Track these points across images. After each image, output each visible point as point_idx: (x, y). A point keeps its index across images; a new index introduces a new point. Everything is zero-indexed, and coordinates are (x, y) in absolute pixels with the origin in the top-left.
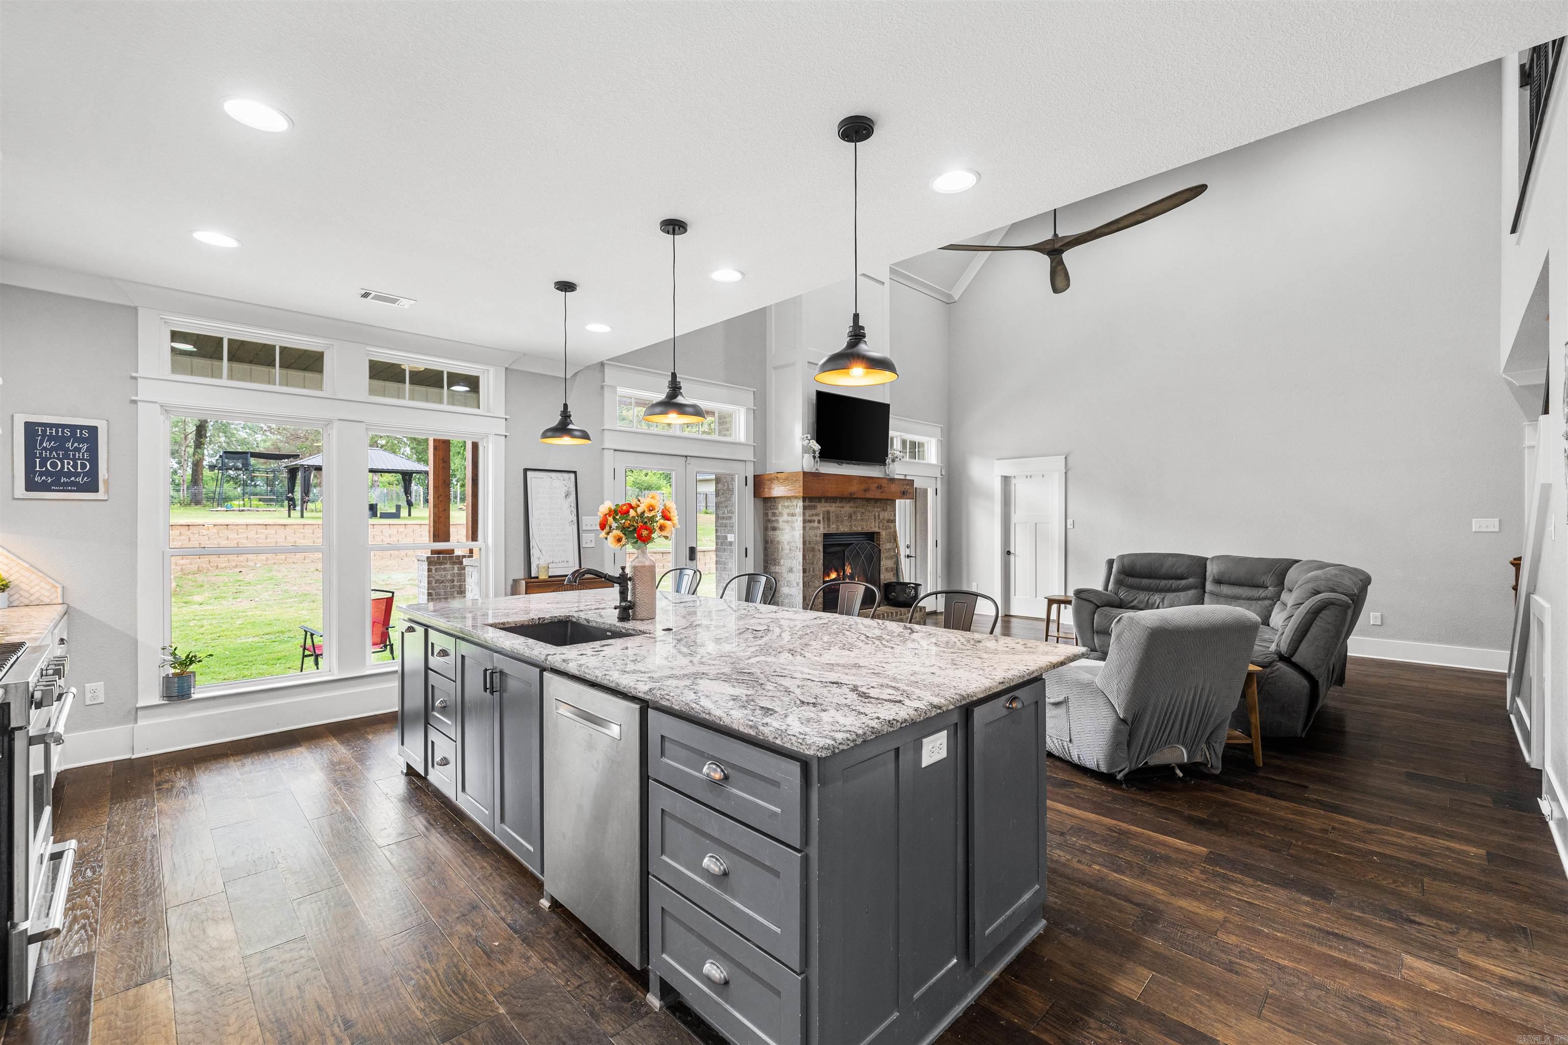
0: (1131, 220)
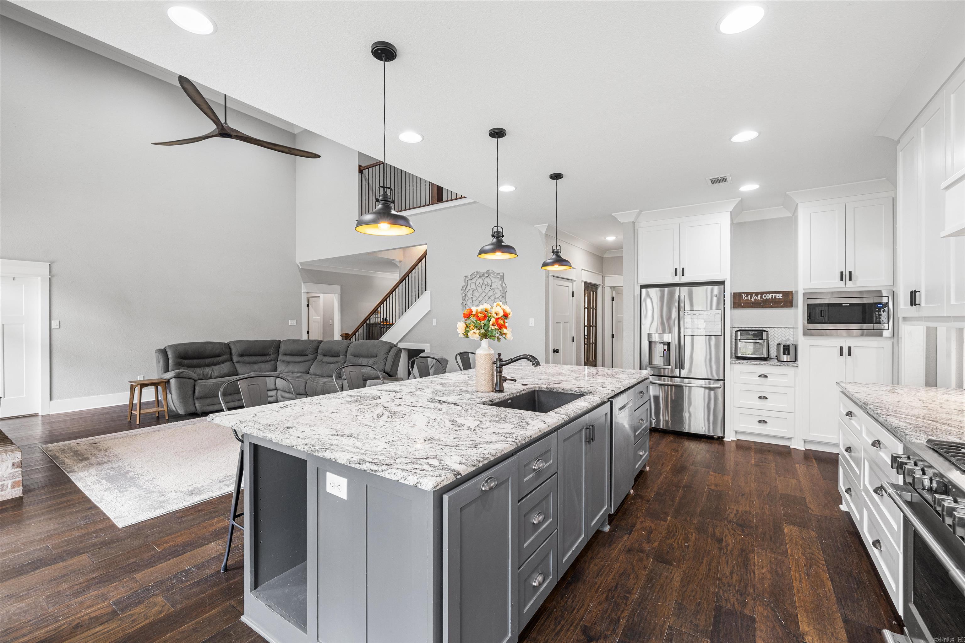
0: (270, 146)
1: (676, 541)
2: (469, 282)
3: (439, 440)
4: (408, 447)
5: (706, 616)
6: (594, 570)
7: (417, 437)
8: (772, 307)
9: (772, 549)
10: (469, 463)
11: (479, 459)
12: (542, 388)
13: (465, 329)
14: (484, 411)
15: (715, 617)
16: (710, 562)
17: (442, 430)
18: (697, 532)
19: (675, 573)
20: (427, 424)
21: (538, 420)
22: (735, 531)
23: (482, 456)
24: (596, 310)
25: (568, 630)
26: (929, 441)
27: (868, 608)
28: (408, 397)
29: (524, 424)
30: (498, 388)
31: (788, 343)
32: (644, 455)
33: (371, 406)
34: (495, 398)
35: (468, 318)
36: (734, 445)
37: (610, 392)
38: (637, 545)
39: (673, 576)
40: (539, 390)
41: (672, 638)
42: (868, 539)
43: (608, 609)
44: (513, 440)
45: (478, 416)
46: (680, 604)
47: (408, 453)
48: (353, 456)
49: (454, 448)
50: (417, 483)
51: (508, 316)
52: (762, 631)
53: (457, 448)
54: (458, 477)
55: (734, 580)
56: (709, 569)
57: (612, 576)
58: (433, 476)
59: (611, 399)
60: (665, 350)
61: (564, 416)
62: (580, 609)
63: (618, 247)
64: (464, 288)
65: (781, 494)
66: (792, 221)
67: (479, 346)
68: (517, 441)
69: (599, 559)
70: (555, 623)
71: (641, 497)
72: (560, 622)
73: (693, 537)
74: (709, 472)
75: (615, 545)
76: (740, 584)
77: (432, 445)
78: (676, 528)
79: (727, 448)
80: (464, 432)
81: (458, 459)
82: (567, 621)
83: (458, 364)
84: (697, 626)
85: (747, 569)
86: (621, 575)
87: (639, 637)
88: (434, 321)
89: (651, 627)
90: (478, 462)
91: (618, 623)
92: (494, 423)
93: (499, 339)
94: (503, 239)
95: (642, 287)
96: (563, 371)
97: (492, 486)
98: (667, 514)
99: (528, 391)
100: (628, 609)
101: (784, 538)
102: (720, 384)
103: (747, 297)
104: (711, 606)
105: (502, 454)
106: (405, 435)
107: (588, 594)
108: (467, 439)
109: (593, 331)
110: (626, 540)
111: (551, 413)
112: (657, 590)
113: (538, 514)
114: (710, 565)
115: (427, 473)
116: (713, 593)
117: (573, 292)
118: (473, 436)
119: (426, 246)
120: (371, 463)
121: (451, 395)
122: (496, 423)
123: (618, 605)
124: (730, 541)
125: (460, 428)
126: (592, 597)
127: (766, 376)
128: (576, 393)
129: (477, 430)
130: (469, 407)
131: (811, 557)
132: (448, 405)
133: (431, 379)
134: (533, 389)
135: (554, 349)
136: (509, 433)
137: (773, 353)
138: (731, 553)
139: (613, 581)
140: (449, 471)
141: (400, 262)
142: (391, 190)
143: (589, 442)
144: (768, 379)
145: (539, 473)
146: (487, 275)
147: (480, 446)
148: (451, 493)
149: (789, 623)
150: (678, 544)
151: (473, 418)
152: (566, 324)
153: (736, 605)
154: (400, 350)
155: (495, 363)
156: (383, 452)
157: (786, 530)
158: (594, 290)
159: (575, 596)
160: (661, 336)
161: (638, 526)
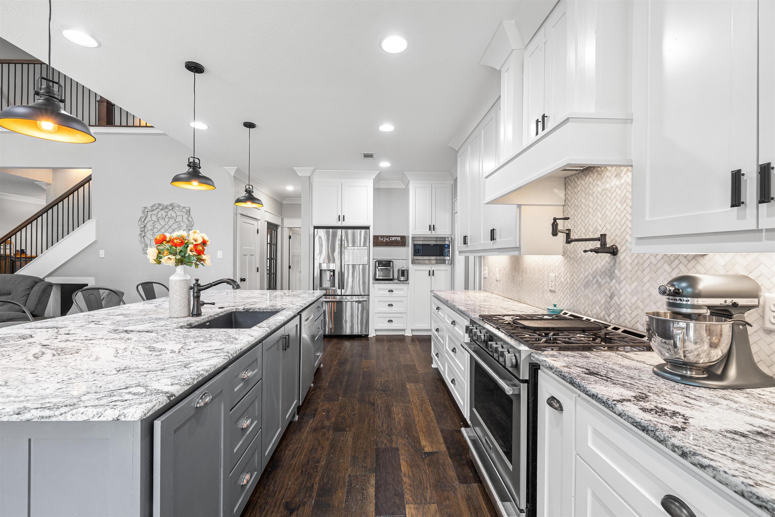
1: (347, 413)
2: (149, 213)
3: (138, 368)
4: (95, 382)
5: (371, 458)
6: (289, 454)
7: (105, 370)
8: (395, 246)
9: (403, 401)
10: (183, 383)
11: (193, 377)
12: (239, 309)
13: (158, 255)
14: (185, 334)
15: (377, 456)
16: (369, 420)
17: (138, 357)
18: (359, 403)
19: (348, 436)
20: (116, 355)
21: (244, 335)
22: (381, 395)
23: (196, 373)
24: (276, 246)
25: (273, 512)
26: (480, 316)
27: (450, 419)
28: (79, 331)
29: (231, 339)
30: (195, 312)
31: (403, 269)
32: (320, 355)
33: (20, 346)
34: (194, 321)
35: (160, 243)
36: (374, 339)
37: (299, 307)
38: (320, 424)
39: (347, 438)
40: (236, 311)
41: (351, 483)
42: (448, 380)
43: (303, 481)
44: (225, 354)
45: (180, 339)
46: (354, 456)
47: (98, 388)
48: (4, 407)
49: (160, 372)
50: (118, 416)
51: (206, 243)
52: (403, 455)
53: (164, 371)
54: (172, 399)
55: (384, 428)
56: (369, 426)
57: (304, 454)
58: (141, 403)
59: (299, 313)
60: (331, 276)
61: (267, 329)
62: (281, 490)
63: (296, 196)
64: (143, 220)
65: (403, 365)
66: (406, 191)
67: (174, 272)
68: (230, 355)
69: (292, 444)
70: (260, 512)
71: (319, 388)
72: (264, 509)
73: (357, 407)
74: (362, 360)
75: (304, 429)
76: (388, 429)
77: (129, 373)
78: (346, 404)
79: (370, 342)
80: (167, 356)
81: (169, 381)
82: (271, 505)
83: (140, 295)
84: (366, 467)
85: (390, 418)
86: (311, 451)
87: (329, 492)
88: (102, 253)
89: (337, 481)
90: (192, 380)
91: (313, 488)
92: (200, 343)
93: (197, 265)
94: (200, 170)
95: (315, 227)
96: (255, 295)
97: (207, 402)
98: (338, 396)
99: (225, 313)
100: (319, 475)
101: (408, 392)
102: (365, 298)
103: (381, 238)
104: (373, 450)
105: (216, 369)
106: (87, 370)
107: (286, 475)
108: (173, 362)
109: (274, 263)
110: (311, 423)
111: (255, 328)
112: (337, 453)
113: (246, 419)
114: (369, 423)
115: (132, 402)
116: (373, 441)
117: (258, 230)
118: (179, 357)
119: (91, 170)
120: (40, 410)
121: (139, 323)
122: (202, 343)
123: (311, 475)
124: (379, 403)
125: (162, 353)
126: (290, 477)
127: (392, 291)
128: (270, 311)
129: (182, 351)
130: (165, 332)
131: (422, 399)
132: (139, 333)
133: (108, 311)
134: (230, 311)
135: (241, 278)
136: (219, 350)
137: (396, 276)
138: (381, 410)
139: (305, 458)
140: (161, 394)
141: (48, 184)
142: (60, 86)
143: (285, 349)
144: (394, 293)
145: (246, 381)
146: (170, 208)
147: (191, 365)
148: (163, 418)
149: (416, 444)
150: (348, 414)
151: (174, 342)
152: (252, 256)
153: (387, 444)
154: (51, 285)
155: (191, 288)
156: (57, 394)
157: (408, 387)
158: (275, 229)
159: (276, 481)
160: (328, 266)
161: (320, 410)
